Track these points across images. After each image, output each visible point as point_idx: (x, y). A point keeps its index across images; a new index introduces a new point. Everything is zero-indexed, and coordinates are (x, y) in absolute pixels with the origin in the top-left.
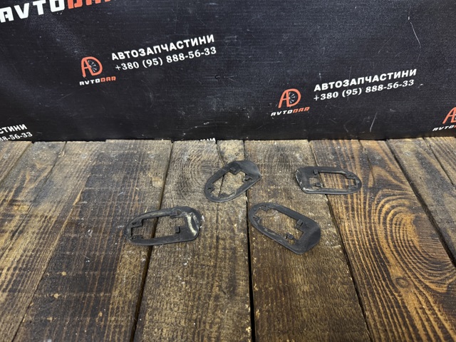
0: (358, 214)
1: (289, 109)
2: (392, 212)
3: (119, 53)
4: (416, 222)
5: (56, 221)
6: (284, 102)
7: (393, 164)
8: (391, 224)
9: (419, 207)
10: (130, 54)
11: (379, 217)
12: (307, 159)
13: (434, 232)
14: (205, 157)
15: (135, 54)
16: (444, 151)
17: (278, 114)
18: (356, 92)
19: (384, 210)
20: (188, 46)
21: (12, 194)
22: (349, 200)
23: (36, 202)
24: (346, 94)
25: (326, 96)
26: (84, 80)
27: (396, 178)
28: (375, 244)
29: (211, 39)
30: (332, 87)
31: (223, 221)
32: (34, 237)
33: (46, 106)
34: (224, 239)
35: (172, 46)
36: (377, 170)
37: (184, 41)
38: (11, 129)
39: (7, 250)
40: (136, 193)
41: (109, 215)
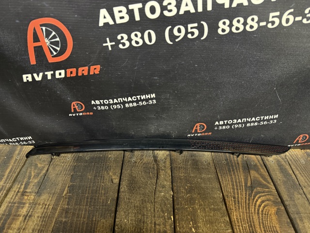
0: (241, 206)
1: (199, 133)
2: (263, 205)
3: (96, 101)
4: (277, 213)
5: (52, 208)
6: (196, 130)
7: (263, 169)
8: (262, 214)
9: (279, 202)
10: (103, 102)
11: (255, 208)
12: (209, 164)
13: (289, 220)
14: (145, 160)
15: (106, 102)
16: (294, 160)
17: (192, 135)
18: (241, 126)
19: (258, 203)
20: (139, 99)
21: (23, 187)
22: (236, 196)
23: (39, 193)
24: (234, 127)
25: (222, 127)
26: (72, 113)
27: (265, 179)
28: (252, 229)
29: (153, 96)
30: (226, 123)
31: (158, 211)
32: (38, 220)
33: (46, 127)
34: (158, 225)
35: (130, 99)
36: (253, 173)
37: (137, 97)
38: (22, 139)
39: (22, 230)
40: (102, 188)
41: (87, 205)
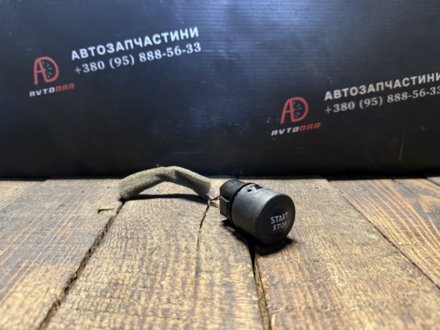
1: (294, 125)
3: (81, 51)
6: (288, 115)
10: (95, 51)
15: (101, 50)
17: (281, 132)
18: (376, 102)
20: (166, 40)
22: (406, 226)
24: (364, 105)
25: (340, 107)
26: (35, 89)
29: (195, 32)
30: (346, 95)
35: (148, 41)
37: (163, 35)
40: (71, 219)
41: (17, 243)
